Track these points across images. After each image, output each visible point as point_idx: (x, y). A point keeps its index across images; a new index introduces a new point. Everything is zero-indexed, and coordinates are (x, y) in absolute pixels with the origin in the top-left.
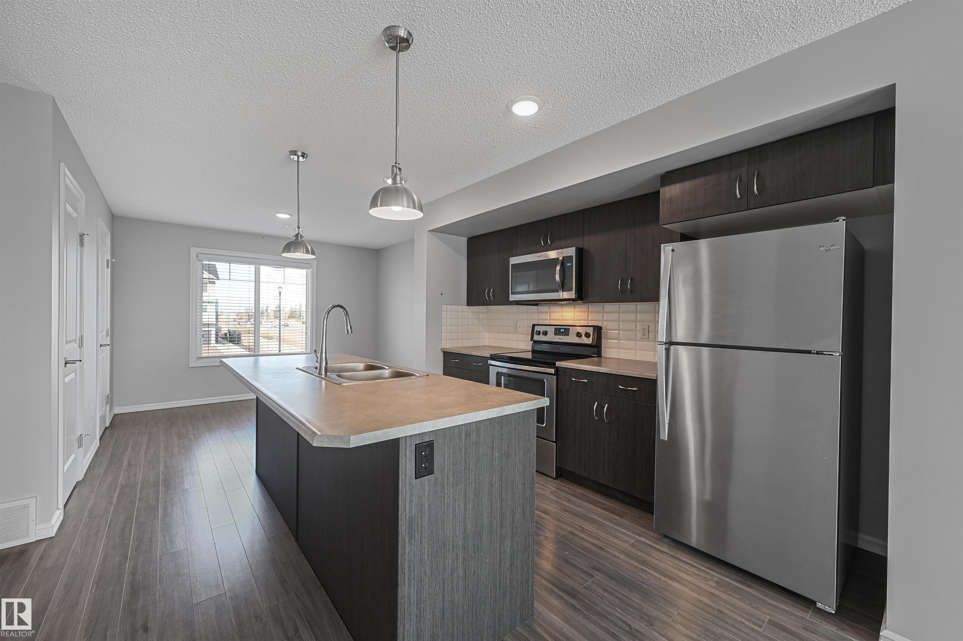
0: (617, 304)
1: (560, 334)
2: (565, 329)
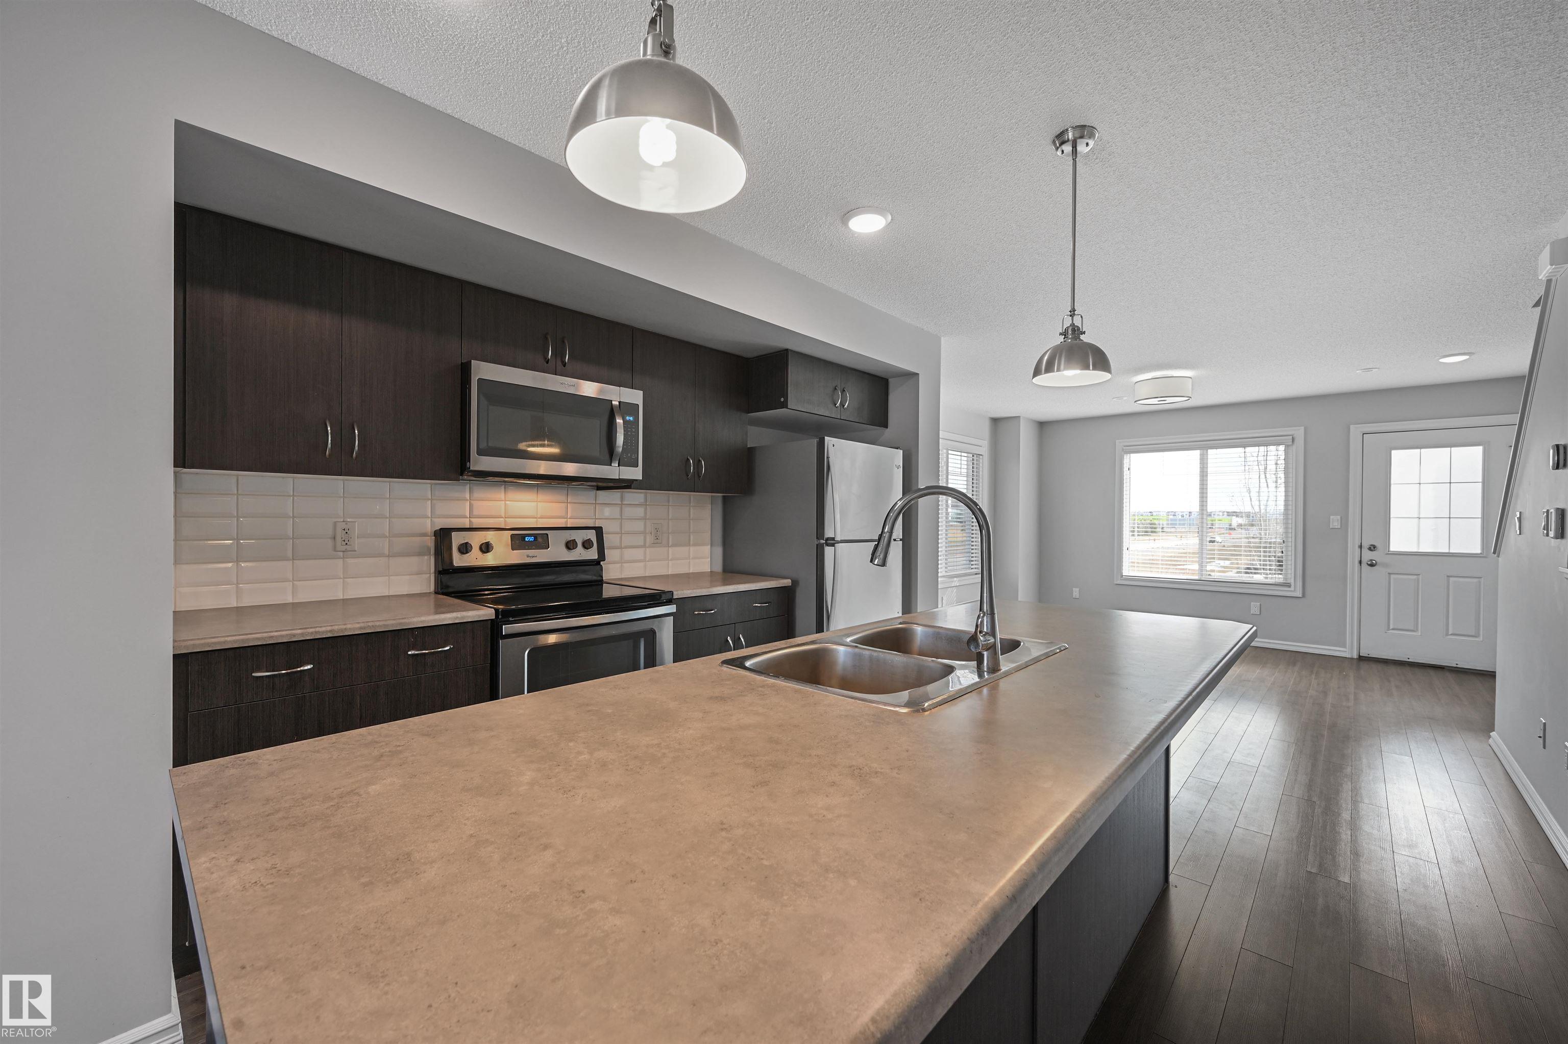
0: (618, 492)
1: (527, 547)
2: (535, 536)
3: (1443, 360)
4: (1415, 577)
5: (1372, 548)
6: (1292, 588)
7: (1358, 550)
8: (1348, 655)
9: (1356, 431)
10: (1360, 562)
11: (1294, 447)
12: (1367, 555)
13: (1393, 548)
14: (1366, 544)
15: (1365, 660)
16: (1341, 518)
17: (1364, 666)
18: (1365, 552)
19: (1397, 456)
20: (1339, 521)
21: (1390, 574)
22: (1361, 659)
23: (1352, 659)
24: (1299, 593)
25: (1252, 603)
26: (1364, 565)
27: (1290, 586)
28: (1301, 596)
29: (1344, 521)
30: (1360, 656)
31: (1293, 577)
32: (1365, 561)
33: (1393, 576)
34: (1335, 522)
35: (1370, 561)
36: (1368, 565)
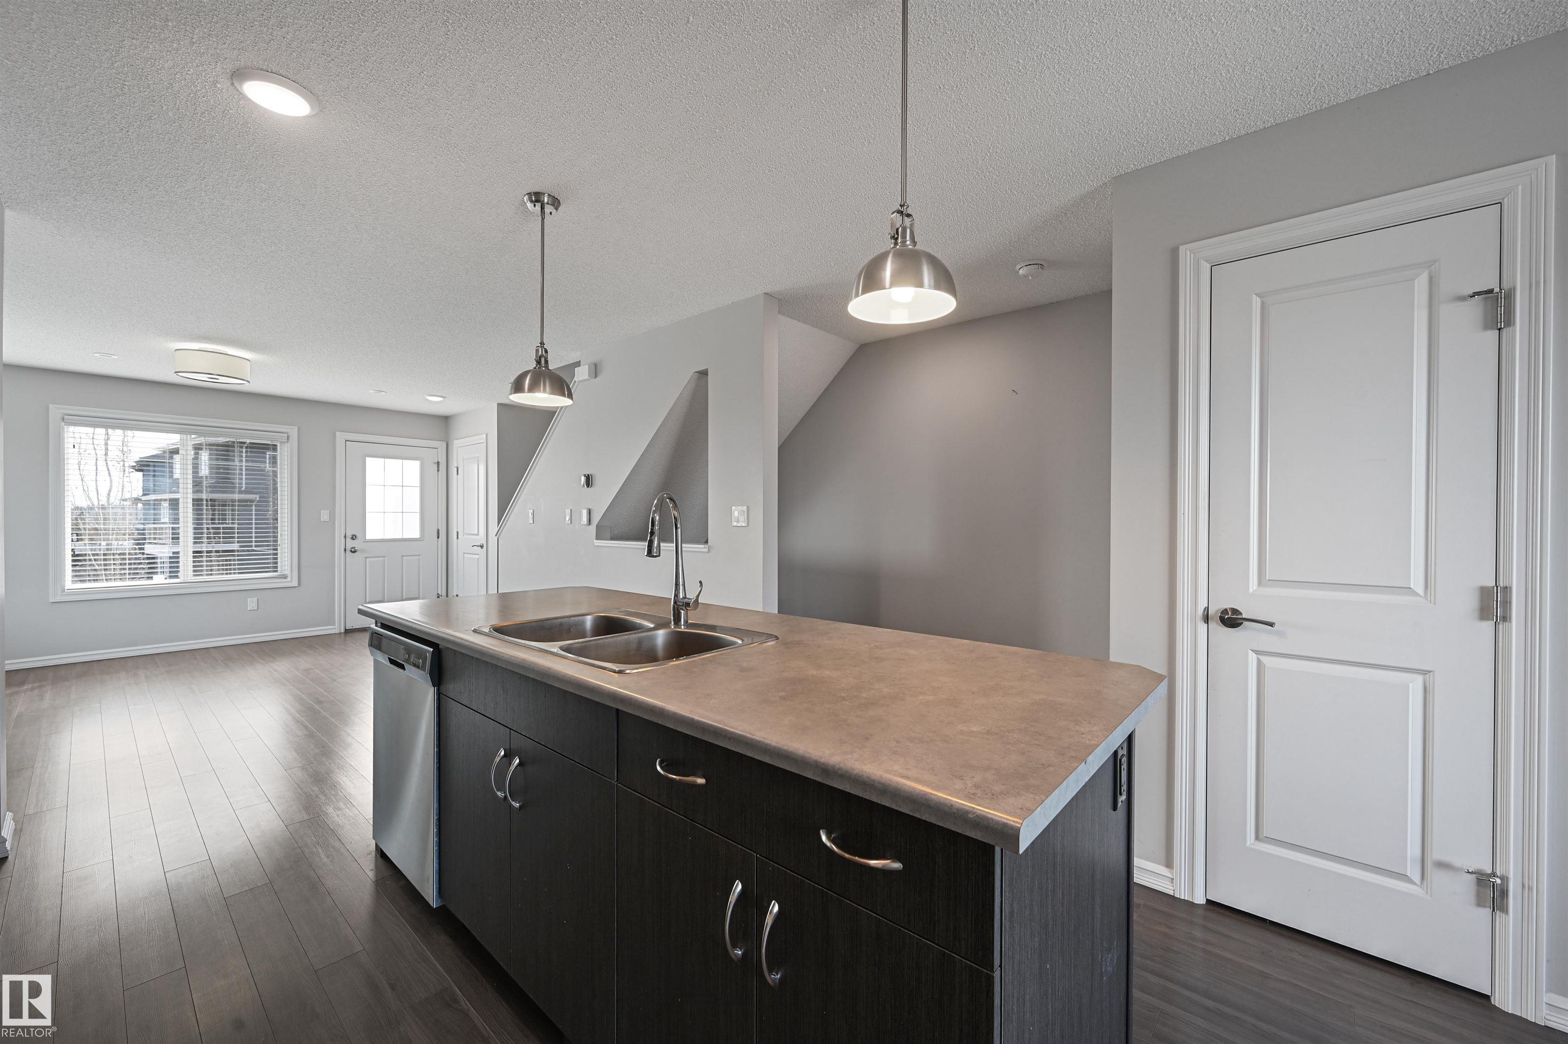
4: (382, 559)
5: (354, 537)
6: (289, 579)
7: (343, 539)
8: (337, 631)
9: (340, 437)
10: (345, 550)
11: (289, 444)
12: (351, 544)
13: (368, 537)
14: (349, 535)
15: (350, 633)
16: (330, 512)
17: (351, 638)
18: (349, 540)
19: (373, 464)
20: (329, 515)
21: (366, 557)
22: (348, 632)
23: (340, 633)
24: (295, 583)
25: (249, 599)
26: (348, 552)
27: (286, 578)
28: (297, 585)
29: (332, 515)
30: (346, 630)
31: (289, 569)
32: (348, 548)
33: (368, 560)
34: (325, 516)
35: (352, 548)
36: (351, 551)
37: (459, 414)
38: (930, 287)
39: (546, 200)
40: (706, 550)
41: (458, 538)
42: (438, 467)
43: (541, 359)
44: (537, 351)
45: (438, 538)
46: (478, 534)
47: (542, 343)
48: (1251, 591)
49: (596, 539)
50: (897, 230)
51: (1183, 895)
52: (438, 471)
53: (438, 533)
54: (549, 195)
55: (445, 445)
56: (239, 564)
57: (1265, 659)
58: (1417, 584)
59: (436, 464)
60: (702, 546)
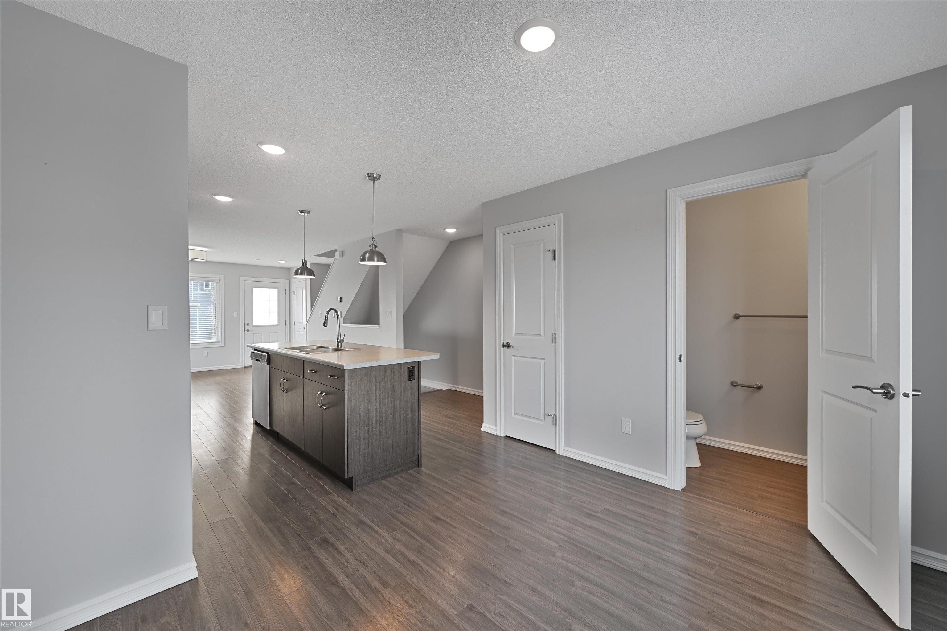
3: (279, 262)
4: (260, 334)
5: (248, 324)
6: (221, 343)
7: (244, 325)
8: (241, 367)
9: (242, 279)
10: (244, 330)
11: (220, 283)
12: (247, 327)
13: (255, 324)
14: (246, 324)
15: (247, 367)
17: (246, 369)
18: (246, 325)
19: (257, 292)
21: (254, 334)
23: (242, 368)
25: (204, 352)
26: (246, 331)
27: (219, 342)
28: (224, 346)
29: (239, 314)
30: (245, 366)
31: (221, 339)
32: (246, 329)
33: (254, 335)
34: (236, 315)
35: (247, 329)
36: (247, 331)
37: (291, 268)
38: (376, 261)
39: (305, 212)
40: (379, 327)
41: (294, 325)
42: (286, 291)
43: (304, 264)
44: (303, 261)
45: (286, 324)
46: (303, 323)
47: (304, 258)
48: (512, 337)
49: (344, 324)
50: (371, 245)
51: (498, 435)
52: (286, 293)
53: (286, 322)
54: (306, 211)
55: (288, 282)
56: (200, 336)
57: (515, 358)
58: (542, 333)
59: (285, 290)
60: (377, 326)
